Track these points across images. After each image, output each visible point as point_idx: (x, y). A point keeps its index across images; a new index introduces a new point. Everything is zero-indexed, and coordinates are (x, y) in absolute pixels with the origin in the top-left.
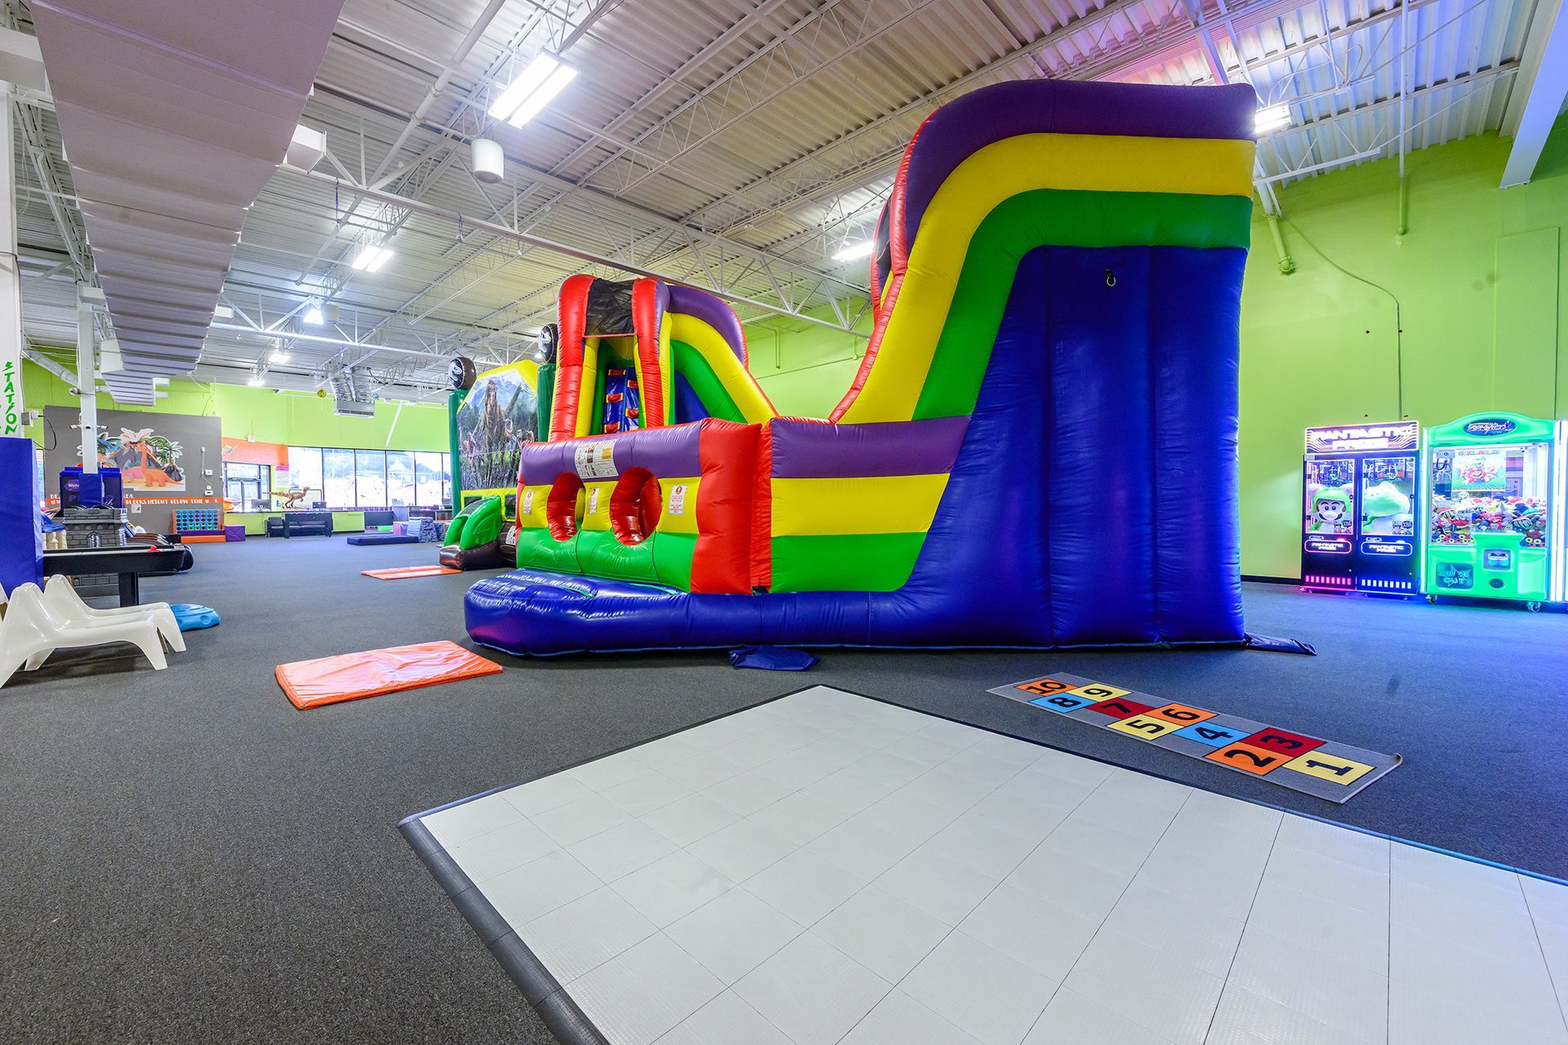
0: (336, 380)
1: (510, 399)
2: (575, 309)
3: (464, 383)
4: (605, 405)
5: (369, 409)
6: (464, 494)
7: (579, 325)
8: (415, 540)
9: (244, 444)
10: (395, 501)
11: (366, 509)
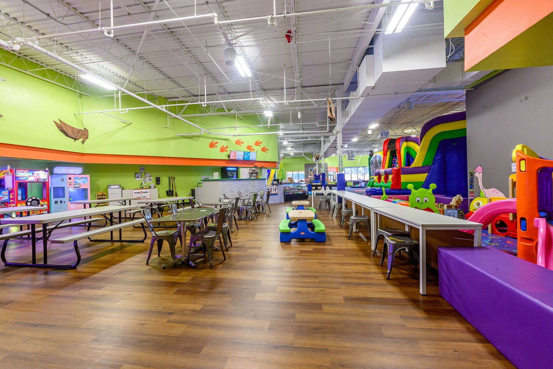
0: (348, 153)
1: (379, 159)
2: (386, 146)
3: (371, 156)
4: (392, 161)
5: (354, 159)
6: (371, 177)
7: (386, 149)
8: (363, 187)
9: (331, 168)
10: (359, 179)
11: (353, 181)
